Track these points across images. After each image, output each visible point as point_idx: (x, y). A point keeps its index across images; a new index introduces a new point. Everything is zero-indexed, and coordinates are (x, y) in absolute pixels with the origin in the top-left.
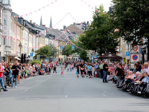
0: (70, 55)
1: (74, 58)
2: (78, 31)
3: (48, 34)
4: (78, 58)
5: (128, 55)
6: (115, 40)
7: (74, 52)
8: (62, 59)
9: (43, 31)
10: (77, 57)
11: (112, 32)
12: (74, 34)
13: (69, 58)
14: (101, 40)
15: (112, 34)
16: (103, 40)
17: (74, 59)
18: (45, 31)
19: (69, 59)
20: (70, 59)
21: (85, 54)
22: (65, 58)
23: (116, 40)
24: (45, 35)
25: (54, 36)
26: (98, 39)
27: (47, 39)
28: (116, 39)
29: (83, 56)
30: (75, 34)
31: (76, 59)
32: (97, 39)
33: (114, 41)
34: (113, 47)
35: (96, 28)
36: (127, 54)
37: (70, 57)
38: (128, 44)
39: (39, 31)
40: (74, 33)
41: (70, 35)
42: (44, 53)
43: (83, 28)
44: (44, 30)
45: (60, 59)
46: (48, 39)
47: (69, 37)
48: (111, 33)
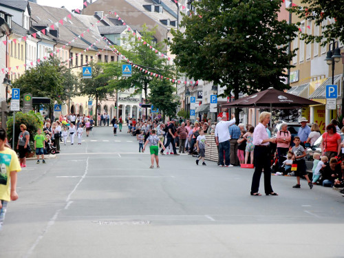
0: (108, 96)
1: (119, 104)
2: (131, 14)
3: (34, 23)
4: (137, 104)
5: (332, 97)
6: (278, 47)
7: (124, 85)
8: (81, 107)
9: (20, 14)
10: (135, 100)
11: (271, 24)
12: (120, 27)
13: (103, 103)
14: (236, 47)
15: (272, 28)
16: (242, 49)
17: (121, 106)
18: (26, 13)
19: (102, 106)
20: (105, 107)
21: (168, 93)
22: (90, 103)
23: (281, 49)
24: (27, 27)
25: (54, 33)
26: (227, 46)
27: (31, 42)
28: (282, 46)
29: (161, 97)
30: (122, 24)
31: (135, 107)
32: (224, 44)
33: (275, 51)
34: (274, 71)
35: (220, 10)
36: (330, 92)
37: (109, 102)
38: (330, 62)
39: (6, 15)
40: (118, 22)
41: (106, 30)
42: (43, 89)
43: (149, 4)
44: (24, 11)
45: (73, 107)
46: (37, 40)
47: (102, 35)
48: (267, 26)
